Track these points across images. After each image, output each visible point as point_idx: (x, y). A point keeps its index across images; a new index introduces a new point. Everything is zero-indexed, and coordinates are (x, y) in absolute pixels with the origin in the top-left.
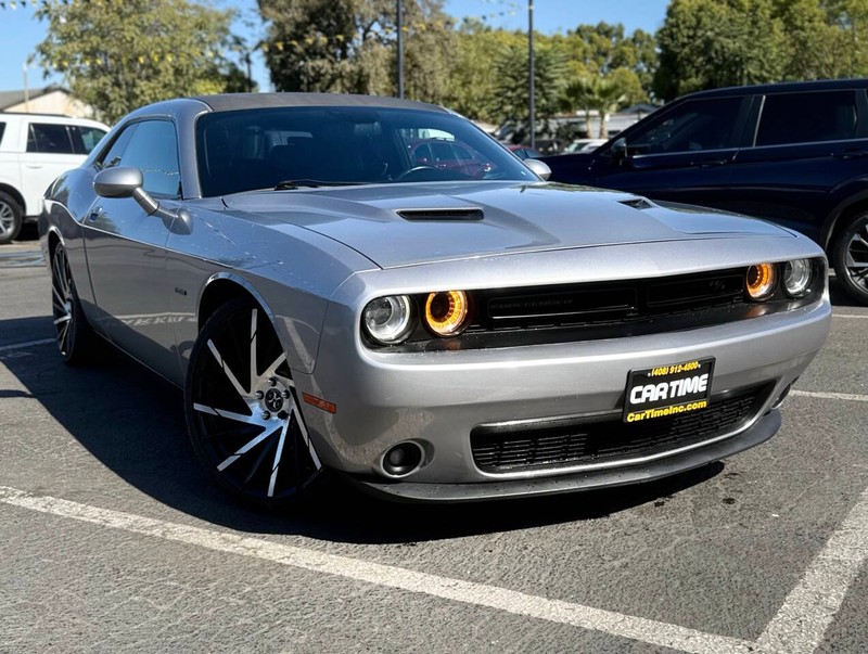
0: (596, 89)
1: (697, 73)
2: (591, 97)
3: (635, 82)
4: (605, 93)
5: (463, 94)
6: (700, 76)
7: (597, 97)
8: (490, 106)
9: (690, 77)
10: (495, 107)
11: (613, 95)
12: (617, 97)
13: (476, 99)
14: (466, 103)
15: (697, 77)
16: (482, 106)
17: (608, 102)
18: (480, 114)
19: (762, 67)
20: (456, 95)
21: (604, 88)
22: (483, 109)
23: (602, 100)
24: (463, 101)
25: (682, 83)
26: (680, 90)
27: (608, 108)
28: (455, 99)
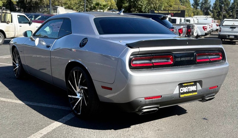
0: (102, 5)
1: (127, 3)
2: (101, 6)
3: (114, 3)
4: (104, 6)
5: (69, 3)
6: (128, 3)
7: (102, 7)
8: (76, 6)
9: (125, 3)
10: (78, 7)
11: (106, 7)
12: (107, 7)
13: (73, 4)
14: (70, 5)
15: (127, 4)
16: (74, 6)
17: (105, 8)
18: (74, 8)
19: (141, 2)
20: (67, 3)
21: (104, 4)
22: (75, 7)
23: (104, 8)
24: (69, 5)
25: (123, 5)
26: (123, 7)
27: (105, 10)
28: (67, 4)
